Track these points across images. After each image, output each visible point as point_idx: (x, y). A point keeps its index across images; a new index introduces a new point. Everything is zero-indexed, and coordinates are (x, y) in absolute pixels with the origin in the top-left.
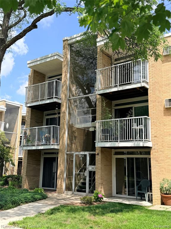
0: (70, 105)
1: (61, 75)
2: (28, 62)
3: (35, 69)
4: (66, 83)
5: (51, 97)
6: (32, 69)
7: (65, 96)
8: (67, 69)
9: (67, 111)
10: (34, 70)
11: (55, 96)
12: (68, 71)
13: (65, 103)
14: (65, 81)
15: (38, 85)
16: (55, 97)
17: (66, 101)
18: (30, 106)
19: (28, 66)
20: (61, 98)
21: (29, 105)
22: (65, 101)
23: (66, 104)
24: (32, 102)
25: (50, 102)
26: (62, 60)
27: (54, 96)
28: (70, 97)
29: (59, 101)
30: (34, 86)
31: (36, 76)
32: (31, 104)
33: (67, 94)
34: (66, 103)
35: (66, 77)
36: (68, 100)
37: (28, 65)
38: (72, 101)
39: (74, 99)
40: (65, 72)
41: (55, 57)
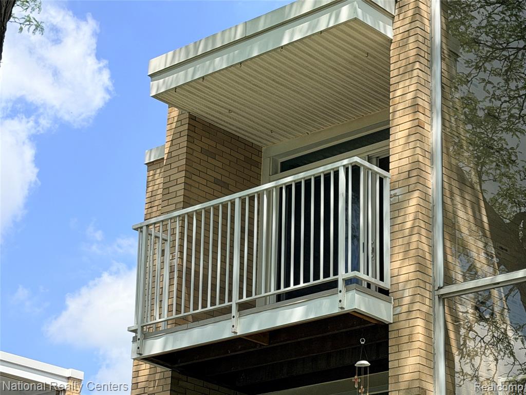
0: (452, 335)
1: (384, 135)
2: (157, 64)
4: (421, 181)
5: (322, 279)
6: (175, 112)
7: (421, 268)
8: (423, 85)
9: (434, 376)
10: (192, 118)
11: (351, 274)
12: (431, 105)
13: (420, 323)
14: (415, 171)
15: (225, 206)
16: (348, 282)
17: (425, 309)
18: (169, 348)
20: (386, 285)
21: (157, 347)
22: (416, 306)
23: (427, 329)
25: (312, 316)
26: (389, 32)
27: (342, 275)
28: (449, 281)
29: (380, 310)
30: (198, 213)
31: (203, 151)
32: (179, 334)
33: (433, 254)
34: (427, 321)
35: (422, 139)
36: (442, 298)
37: (154, 84)
38: (466, 309)
39: (476, 291)
40: (415, 107)
41: (344, 13)
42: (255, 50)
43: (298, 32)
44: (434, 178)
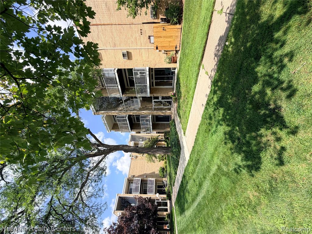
0: (129, 110)
1: (113, 115)
2: (108, 132)
3: (111, 129)
5: (125, 120)
8: (110, 112)
9: (132, 112)
16: (125, 118)
19: (110, 132)
20: (125, 115)
21: (130, 131)
24: (129, 129)
25: (128, 121)
26: (105, 115)
28: (125, 111)
29: (127, 116)
30: (120, 128)
31: (115, 128)
33: (123, 112)
34: (128, 112)
35: (114, 113)
38: (127, 109)
39: (126, 108)
40: (112, 113)
41: (104, 119)
42: (107, 125)
43: (106, 122)
44: (117, 112)
